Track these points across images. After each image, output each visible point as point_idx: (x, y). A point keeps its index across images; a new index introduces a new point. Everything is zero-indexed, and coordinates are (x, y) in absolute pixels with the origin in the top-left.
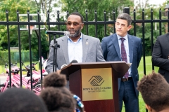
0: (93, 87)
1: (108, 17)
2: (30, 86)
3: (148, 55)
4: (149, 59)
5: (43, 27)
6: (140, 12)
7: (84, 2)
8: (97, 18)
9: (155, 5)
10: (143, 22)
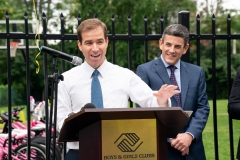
0: (122, 154)
1: (151, 30)
2: (6, 151)
3: (221, 98)
4: (223, 105)
5: (36, 45)
6: (206, 22)
7: (110, 2)
8: (131, 31)
9: (232, 11)
10: (214, 37)
